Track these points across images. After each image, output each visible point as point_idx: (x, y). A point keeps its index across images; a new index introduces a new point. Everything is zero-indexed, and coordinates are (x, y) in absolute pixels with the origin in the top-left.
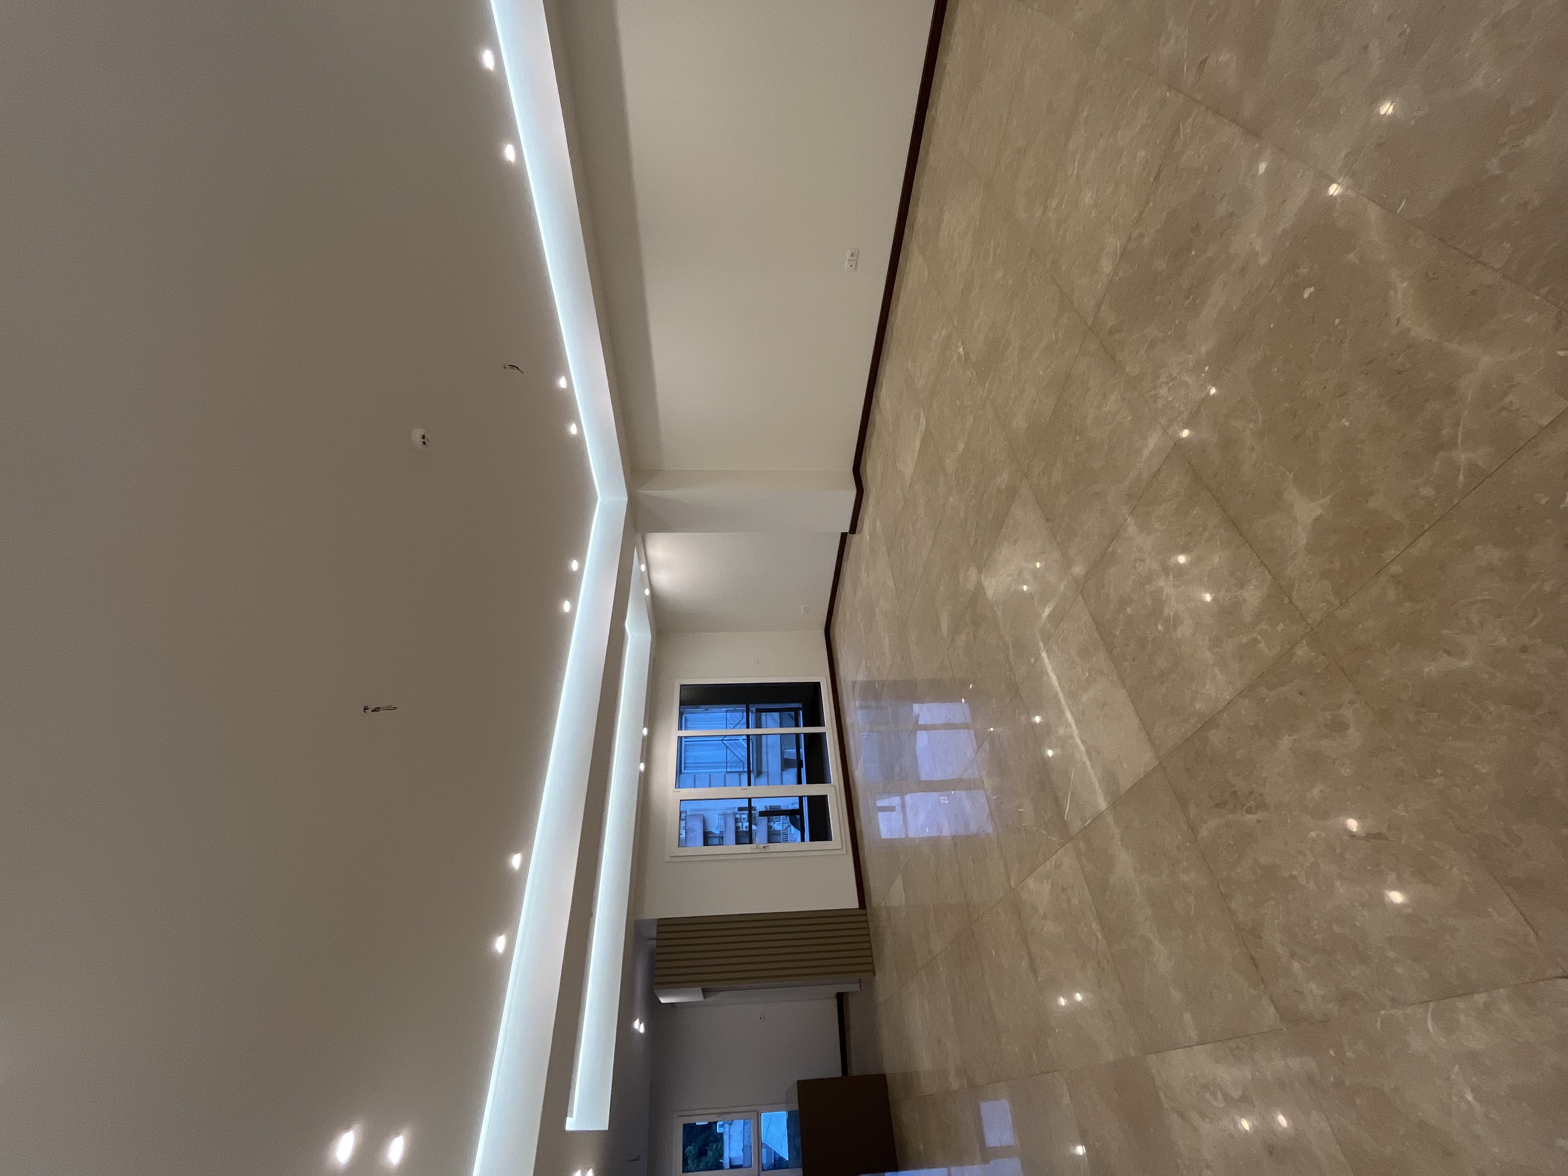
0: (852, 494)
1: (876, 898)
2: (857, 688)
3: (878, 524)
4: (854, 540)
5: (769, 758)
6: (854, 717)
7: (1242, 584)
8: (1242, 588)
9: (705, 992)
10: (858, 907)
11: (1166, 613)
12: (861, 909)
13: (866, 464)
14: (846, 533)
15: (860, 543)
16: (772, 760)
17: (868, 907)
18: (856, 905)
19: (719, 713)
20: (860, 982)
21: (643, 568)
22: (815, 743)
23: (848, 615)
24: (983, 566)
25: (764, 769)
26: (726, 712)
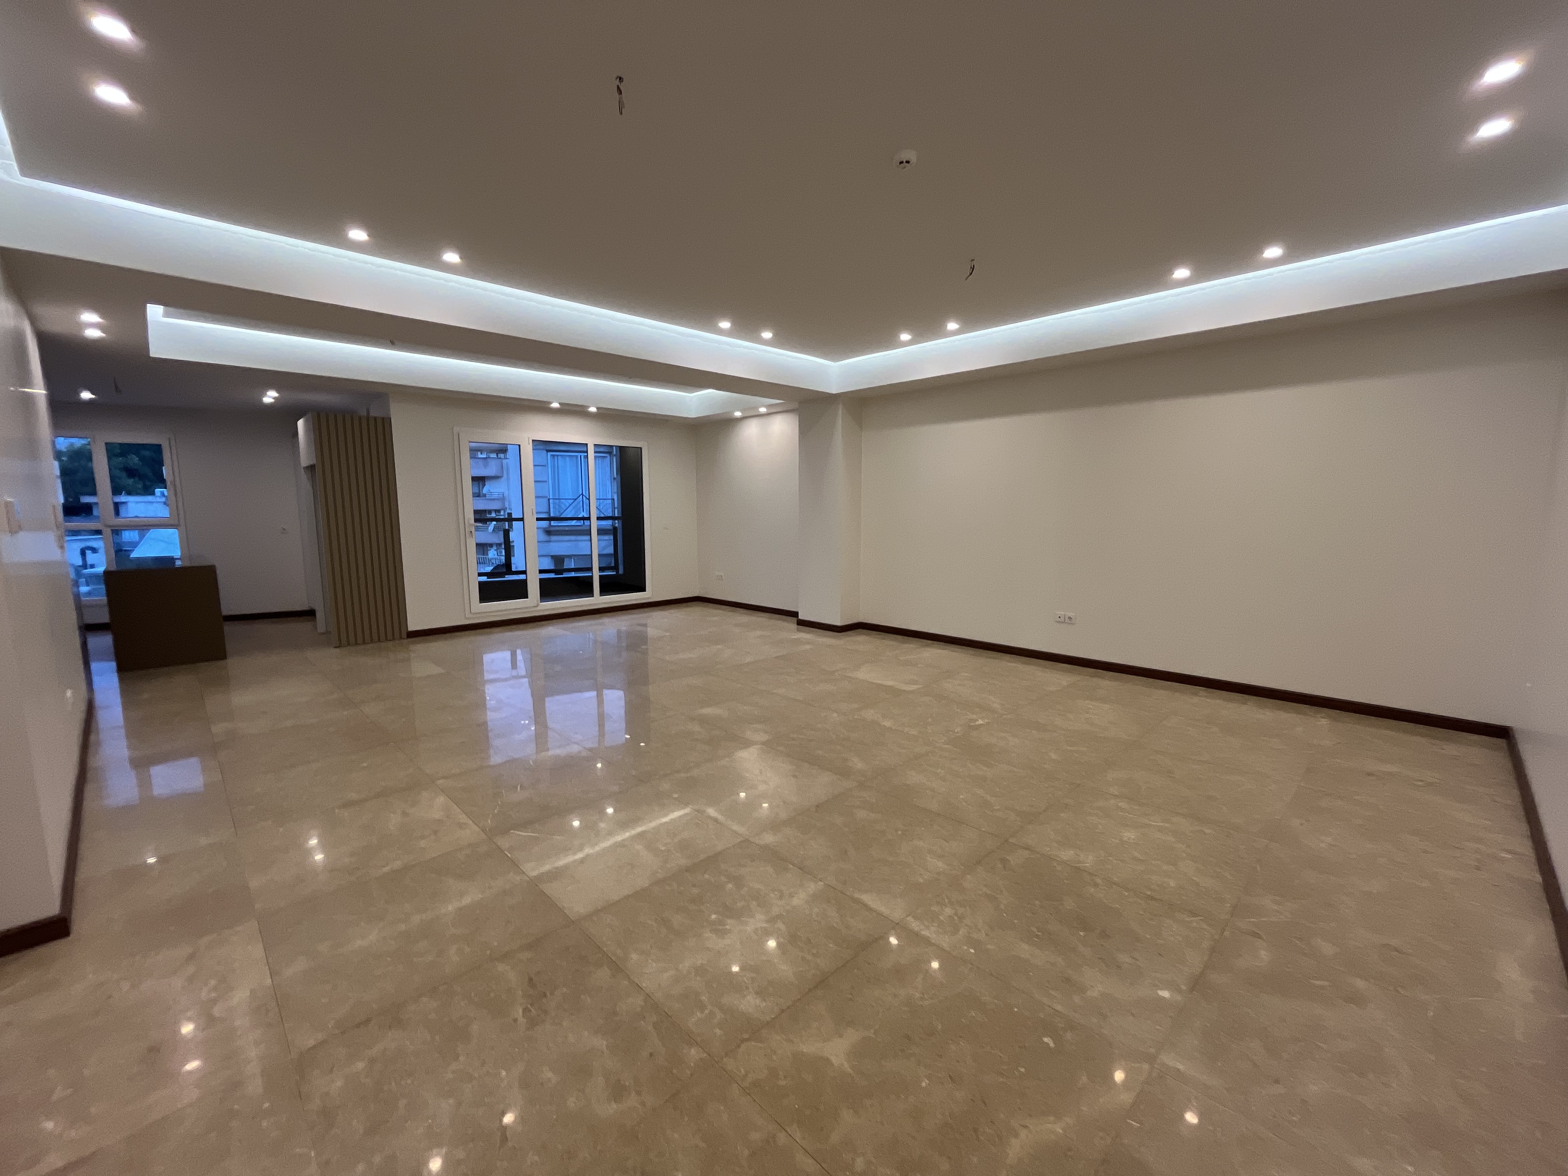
0: (838, 622)
1: (420, 648)
2: (640, 628)
3: (808, 647)
4: (792, 625)
5: (564, 543)
6: (611, 626)
7: (761, 993)
8: (757, 993)
9: (311, 468)
10: (410, 629)
11: (729, 921)
12: (407, 633)
13: (866, 635)
14: (797, 616)
15: (788, 630)
16: (562, 546)
17: (410, 640)
18: (412, 626)
19: (612, 492)
20: (327, 633)
21: (763, 410)
22: (583, 587)
23: (715, 619)
24: (770, 747)
25: (554, 538)
26: (612, 499)
